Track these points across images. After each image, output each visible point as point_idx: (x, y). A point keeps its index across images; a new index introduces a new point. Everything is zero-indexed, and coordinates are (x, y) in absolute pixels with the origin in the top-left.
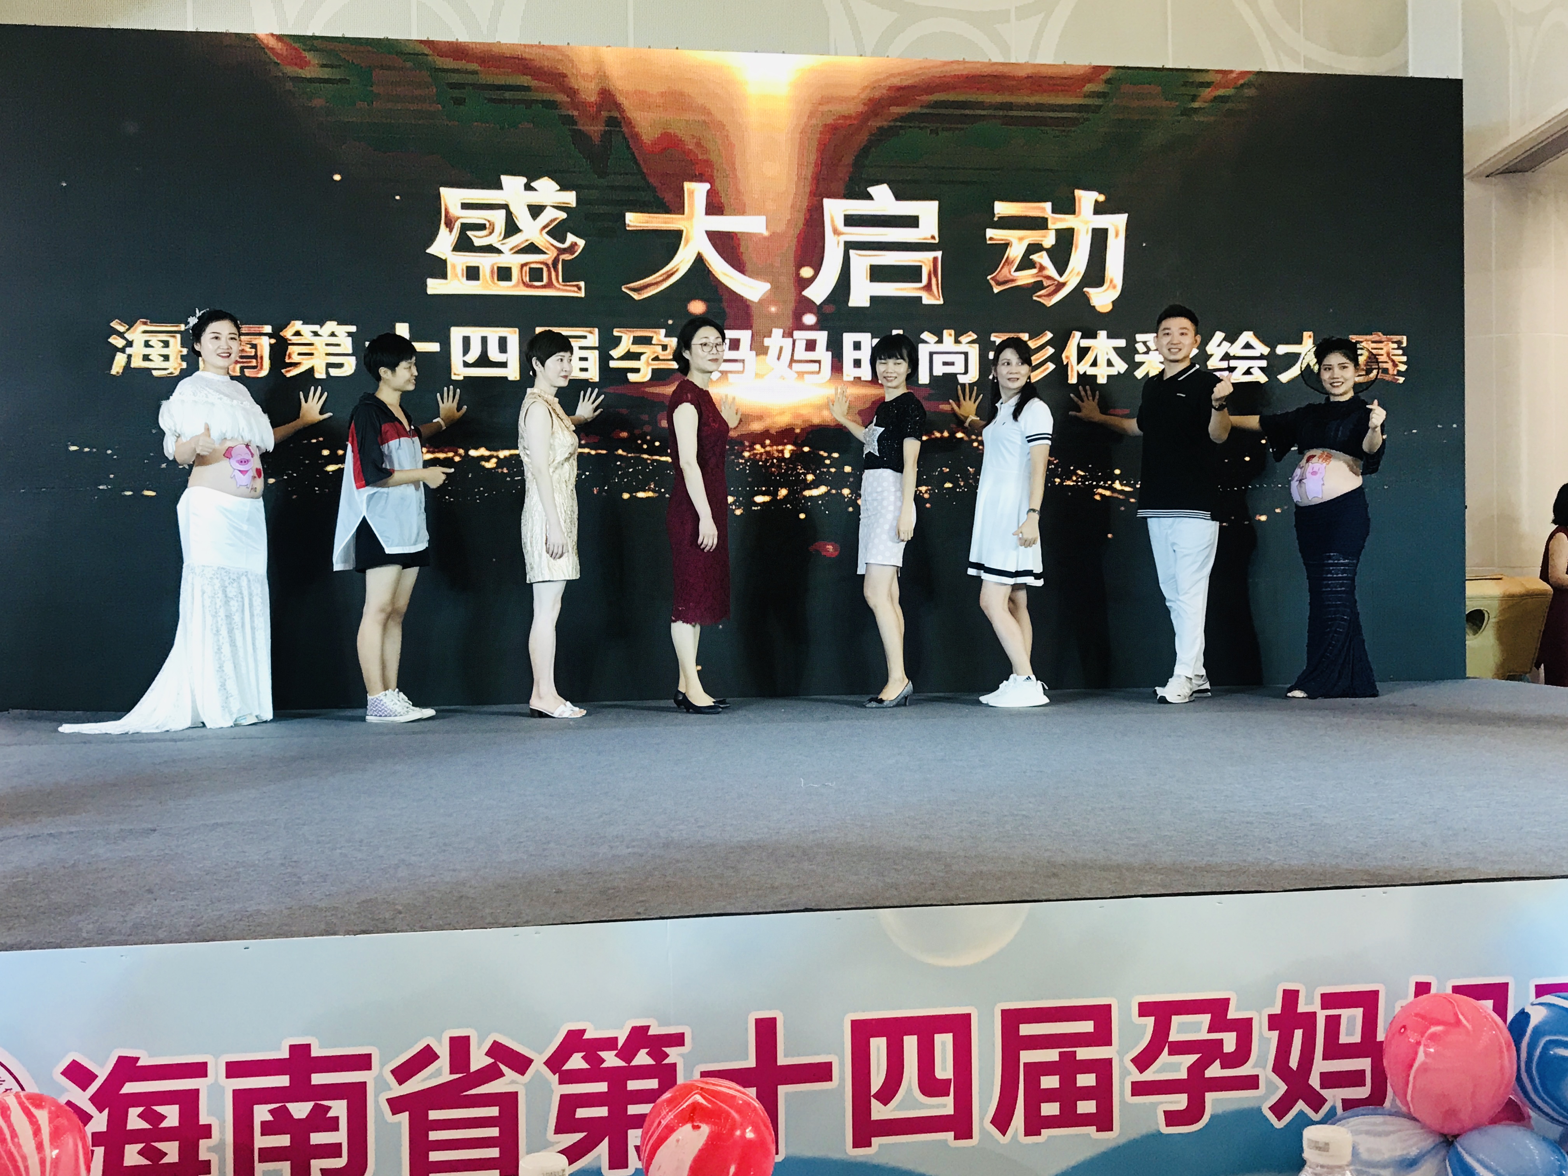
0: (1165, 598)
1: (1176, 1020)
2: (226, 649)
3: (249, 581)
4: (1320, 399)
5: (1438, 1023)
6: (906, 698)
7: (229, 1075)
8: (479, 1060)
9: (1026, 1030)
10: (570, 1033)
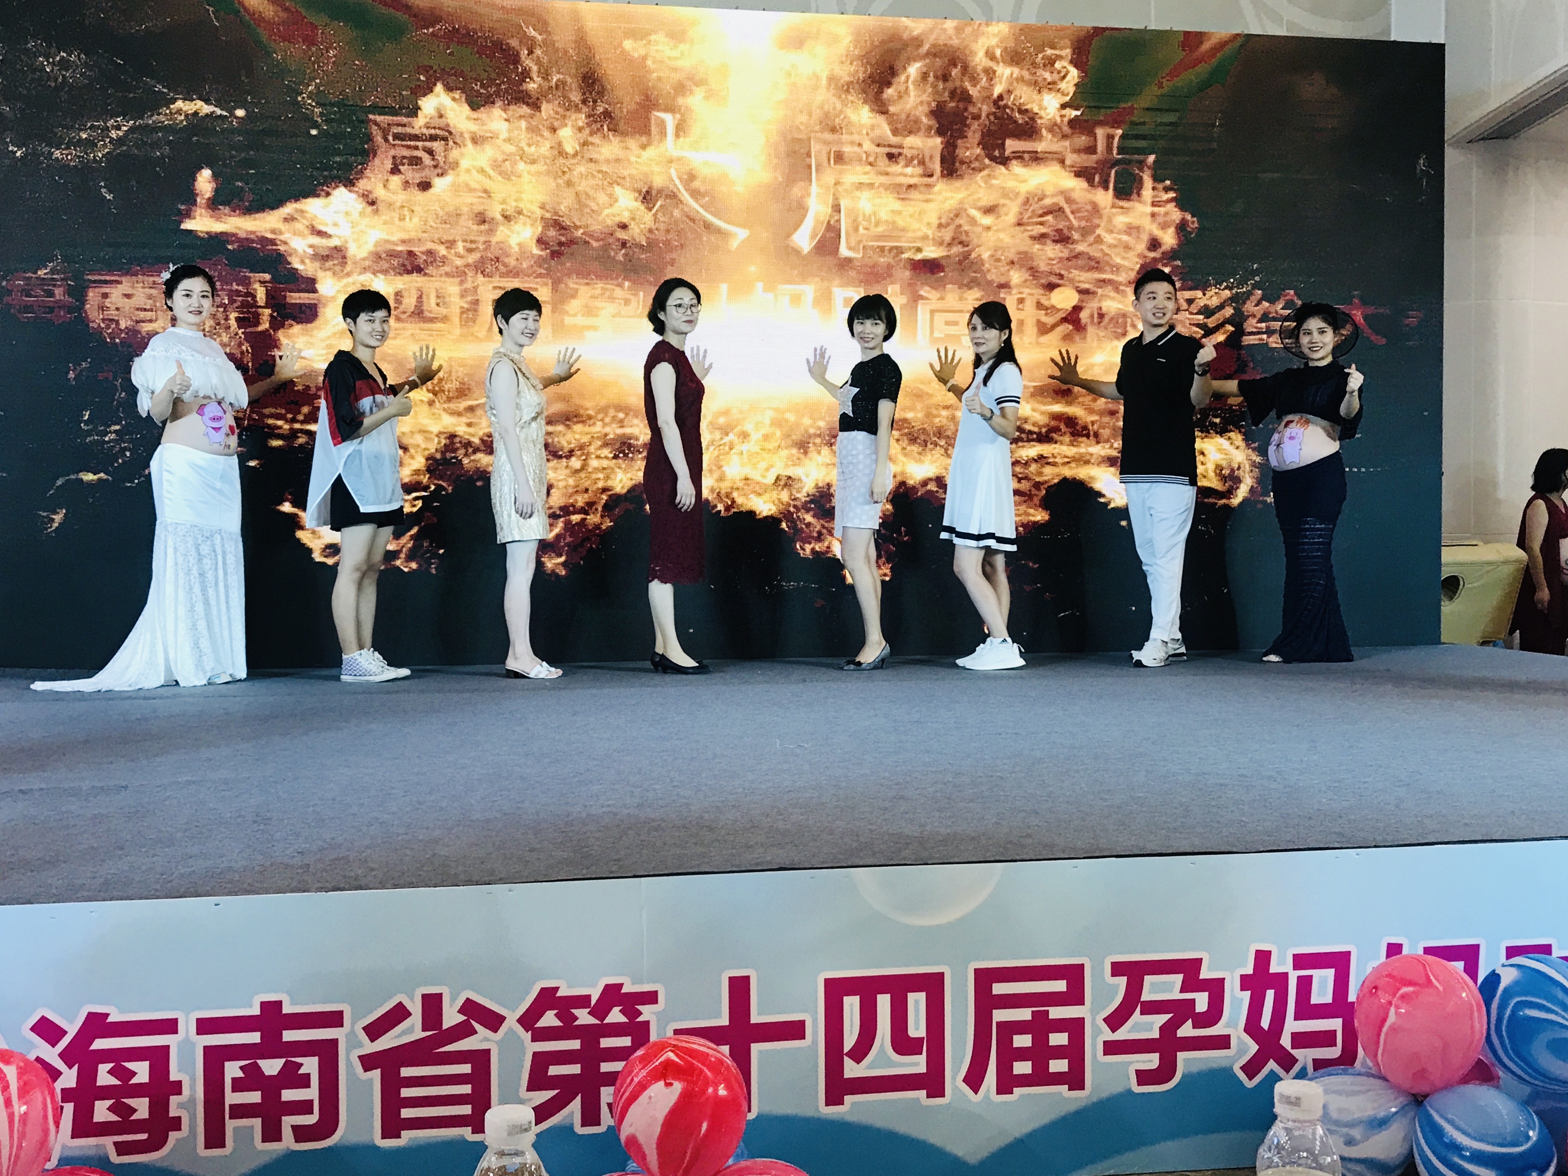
0: (1141, 562)
1: (1148, 979)
2: (200, 608)
3: (222, 539)
4: (1297, 364)
5: (1410, 983)
6: (883, 660)
7: (200, 1032)
8: (451, 1017)
9: (999, 989)
10: (543, 990)
